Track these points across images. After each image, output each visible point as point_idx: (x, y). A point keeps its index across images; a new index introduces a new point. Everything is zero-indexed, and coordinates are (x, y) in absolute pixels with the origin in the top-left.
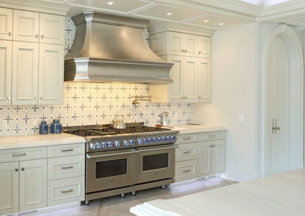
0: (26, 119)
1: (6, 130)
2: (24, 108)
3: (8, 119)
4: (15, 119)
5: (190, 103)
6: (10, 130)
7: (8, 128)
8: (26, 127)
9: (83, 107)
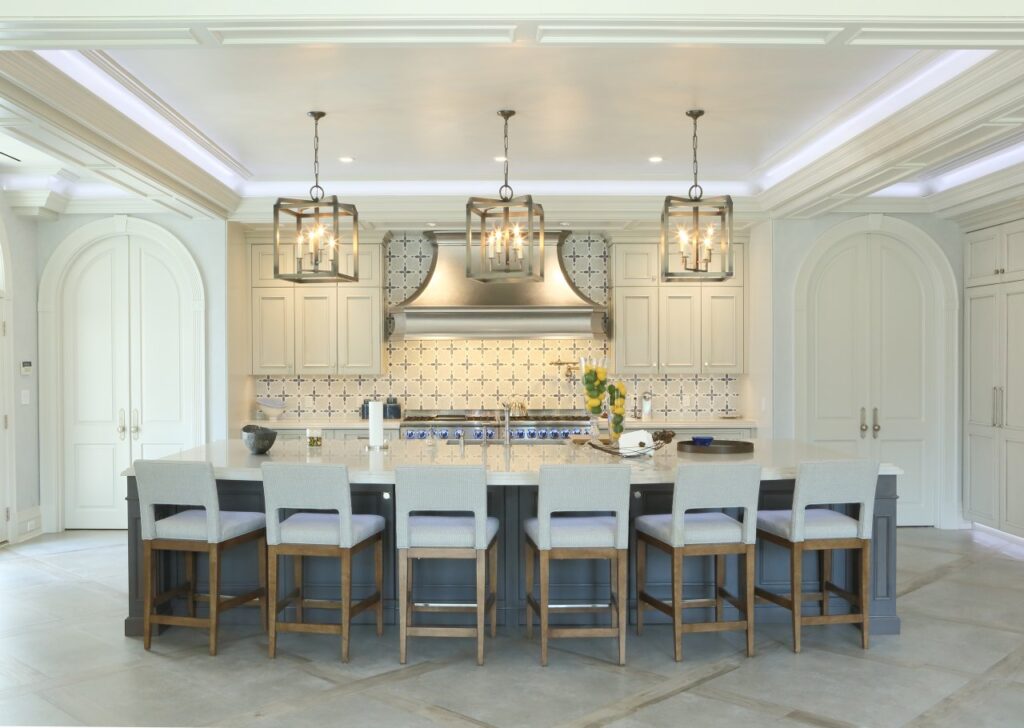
0: (345, 396)
1: (311, 411)
2: (341, 380)
3: (314, 395)
4: (326, 396)
5: (732, 375)
6: (318, 411)
7: (315, 408)
8: (345, 407)
9: (452, 379)
